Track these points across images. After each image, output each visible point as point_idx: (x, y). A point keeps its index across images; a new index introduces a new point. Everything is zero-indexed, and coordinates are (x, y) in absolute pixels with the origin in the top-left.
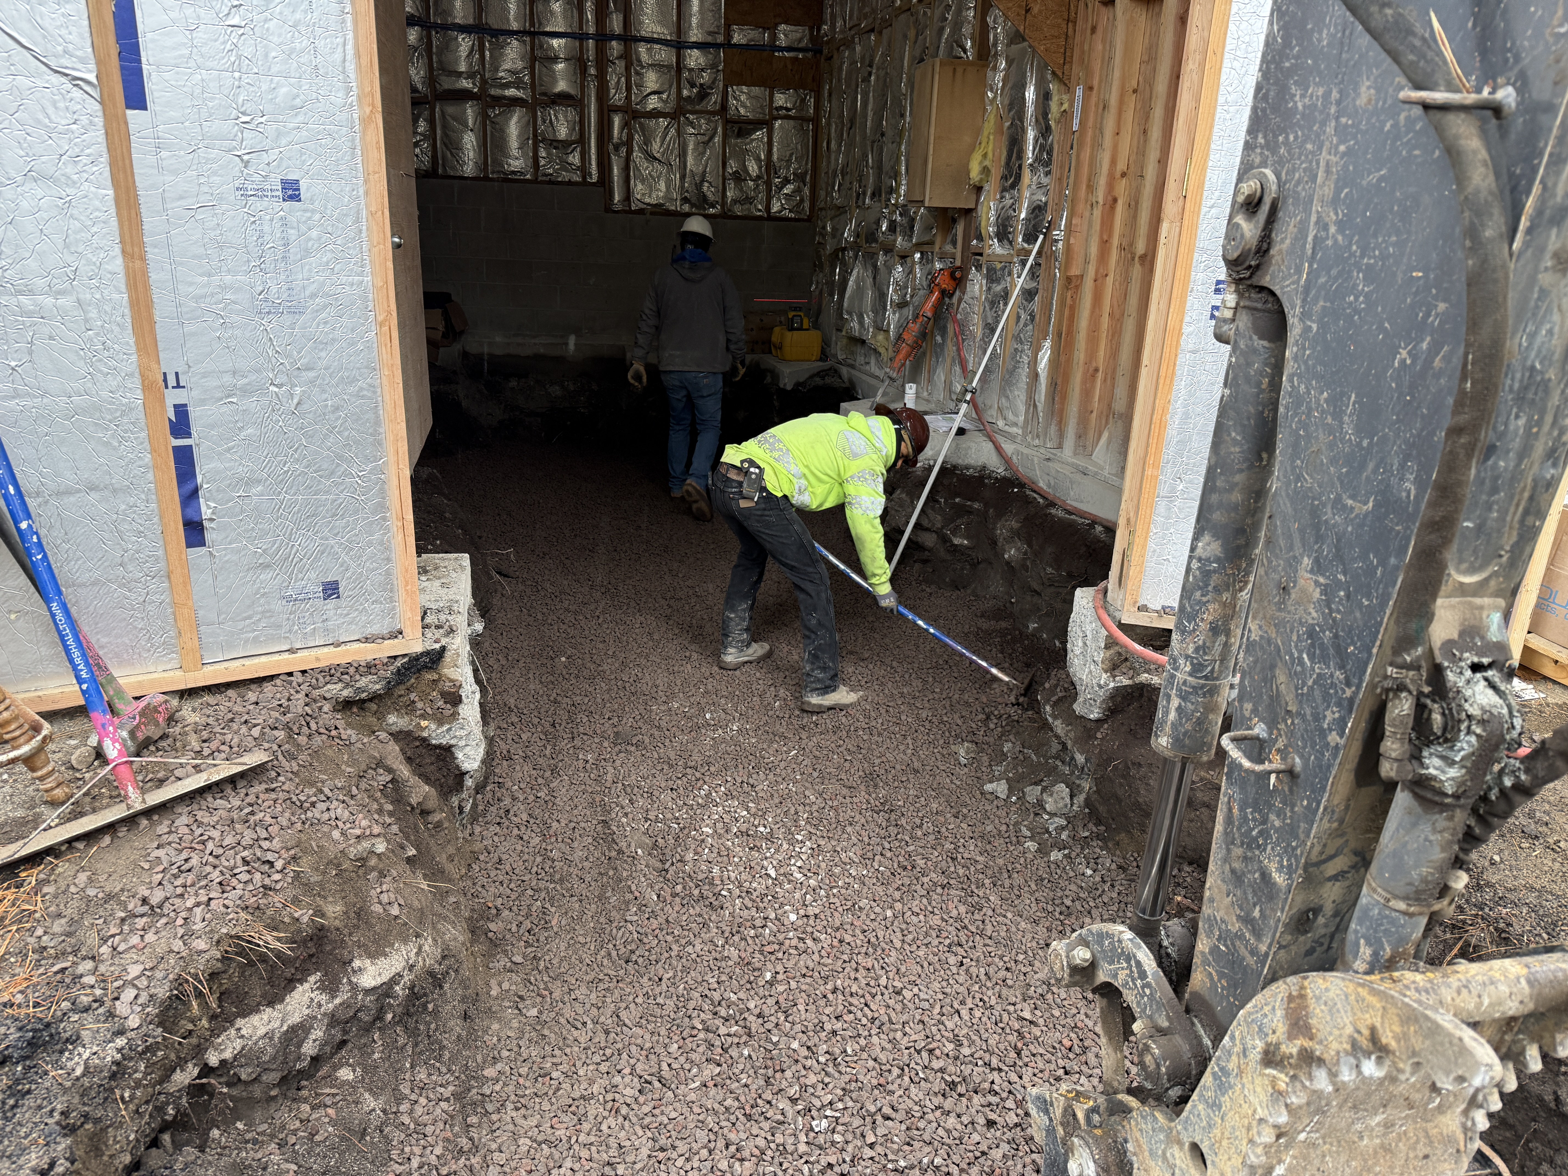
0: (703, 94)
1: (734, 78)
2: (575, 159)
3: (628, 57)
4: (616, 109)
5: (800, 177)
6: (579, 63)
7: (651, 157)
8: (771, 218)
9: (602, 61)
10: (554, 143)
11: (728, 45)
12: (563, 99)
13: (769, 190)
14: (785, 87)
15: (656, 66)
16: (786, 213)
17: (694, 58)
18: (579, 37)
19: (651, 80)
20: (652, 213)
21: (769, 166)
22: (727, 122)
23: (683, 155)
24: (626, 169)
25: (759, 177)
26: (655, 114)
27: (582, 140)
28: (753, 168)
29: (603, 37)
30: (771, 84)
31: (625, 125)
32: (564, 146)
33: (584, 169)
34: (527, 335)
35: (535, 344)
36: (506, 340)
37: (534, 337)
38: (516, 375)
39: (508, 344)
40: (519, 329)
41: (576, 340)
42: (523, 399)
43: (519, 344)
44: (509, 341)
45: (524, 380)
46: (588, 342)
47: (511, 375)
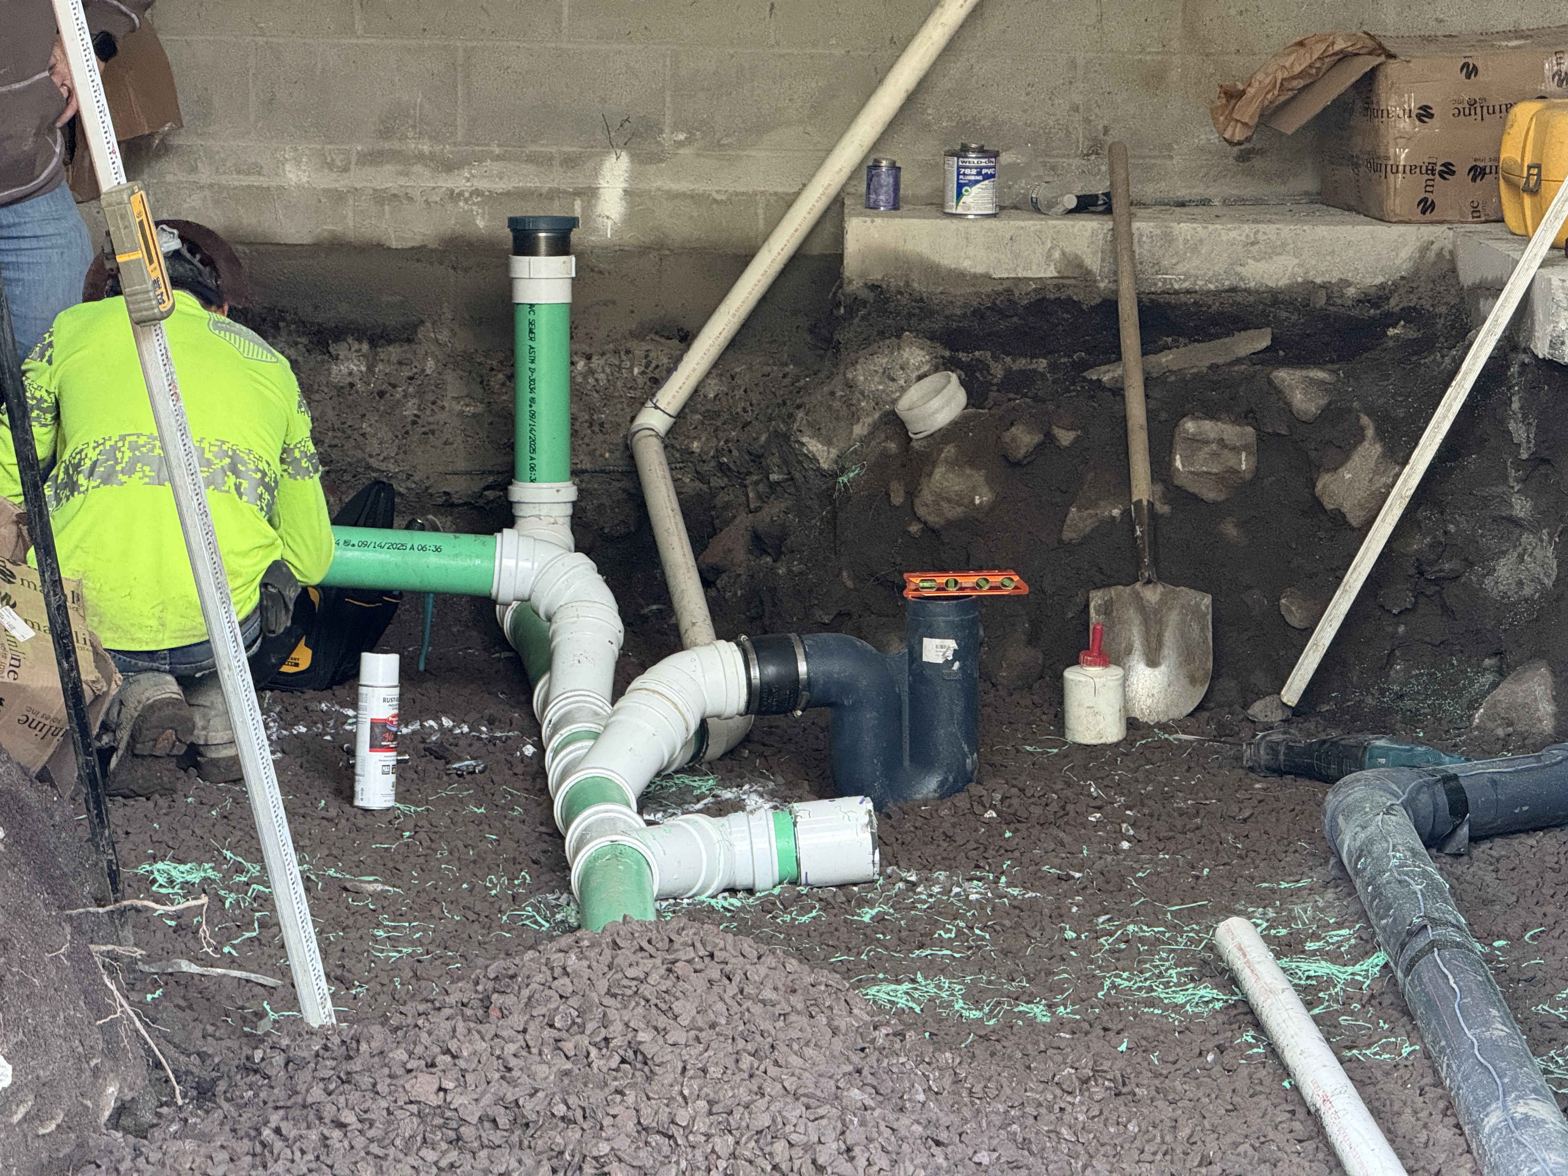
34: (420, 157)
35: (454, 196)
36: (327, 181)
37: (449, 166)
38: (361, 333)
39: (338, 197)
40: (386, 133)
41: (634, 176)
42: (385, 433)
43: (381, 198)
44: (342, 183)
45: (394, 352)
46: (684, 186)
47: (339, 333)
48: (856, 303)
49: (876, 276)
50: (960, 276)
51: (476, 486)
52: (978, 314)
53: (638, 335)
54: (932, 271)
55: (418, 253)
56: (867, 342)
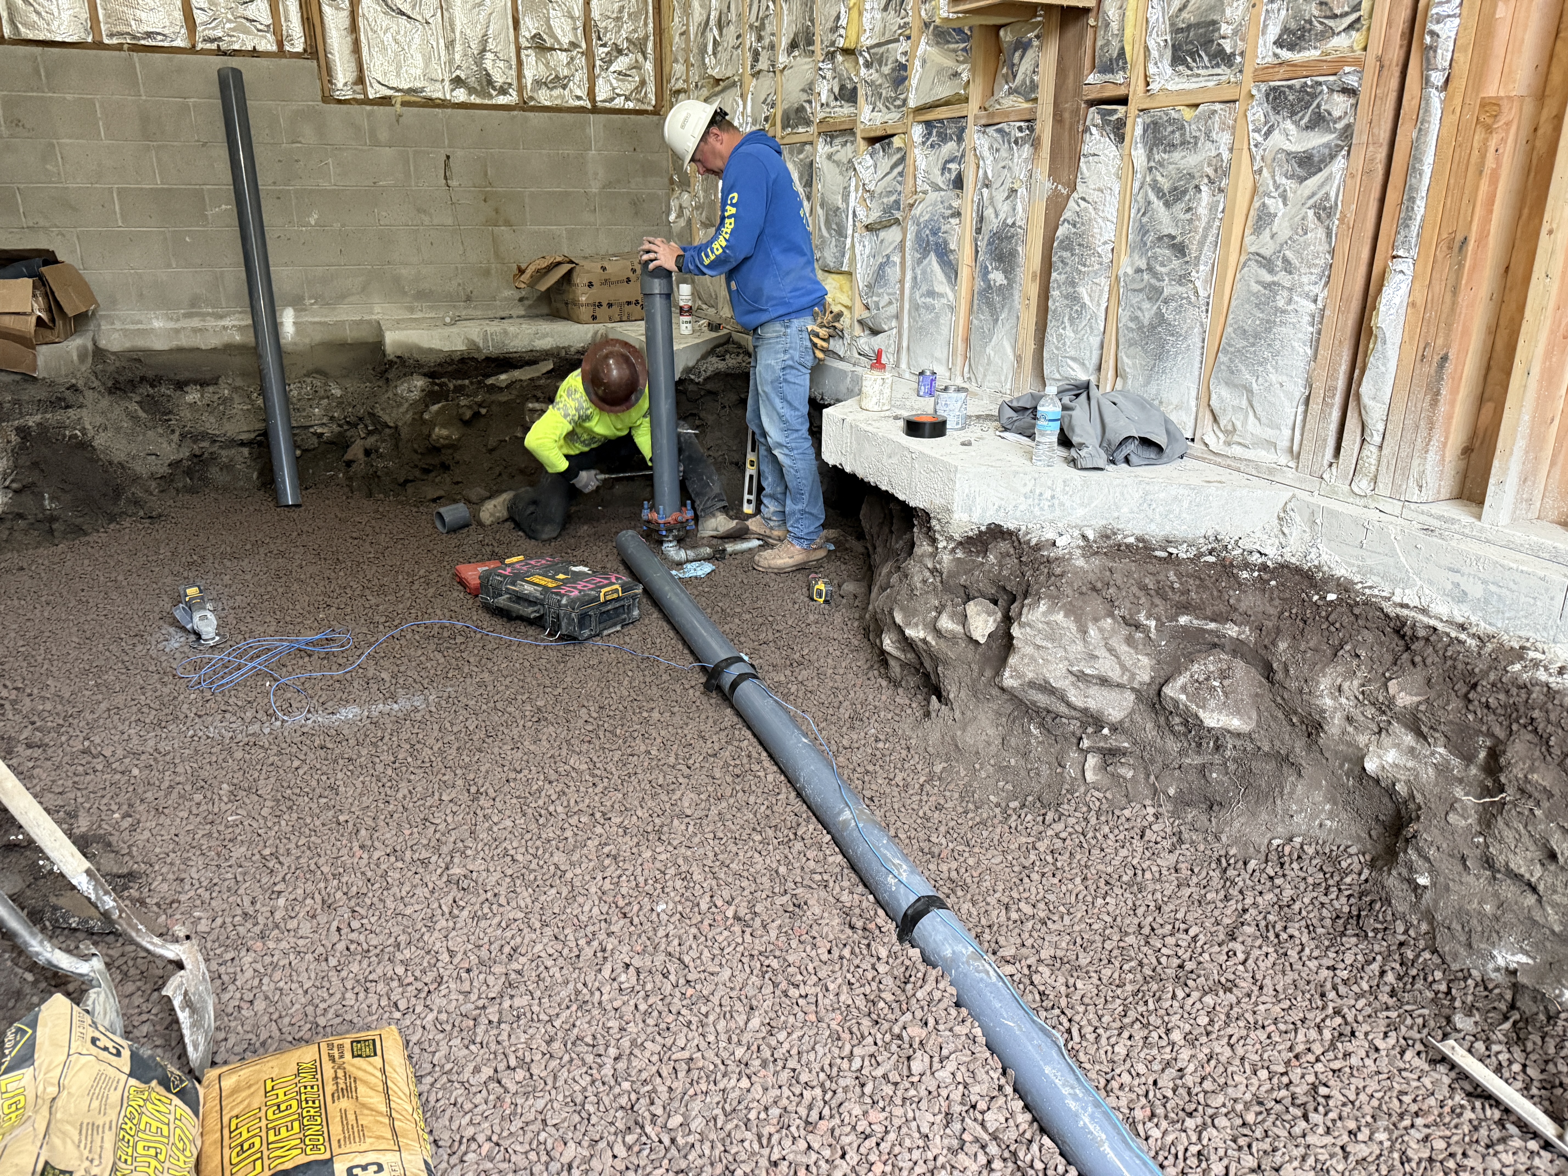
2: (260, 11)
5: (637, 46)
7: (391, 8)
13: (592, 67)
16: (619, 103)
20: (404, 104)
21: (588, 28)
23: (447, 7)
24: (352, 29)
25: (574, 45)
28: (563, 30)
33: (277, 29)
34: (208, 314)
35: (225, 328)
36: (171, 325)
37: (222, 317)
38: (195, 382)
39: (177, 331)
40: (193, 305)
41: (296, 317)
42: (213, 420)
43: (195, 330)
44: (178, 325)
45: (211, 389)
46: (317, 319)
47: (187, 383)
48: (391, 363)
49: (399, 353)
50: (431, 350)
51: (252, 436)
52: (440, 365)
53: (308, 375)
54: (420, 349)
55: (214, 350)
56: (399, 378)
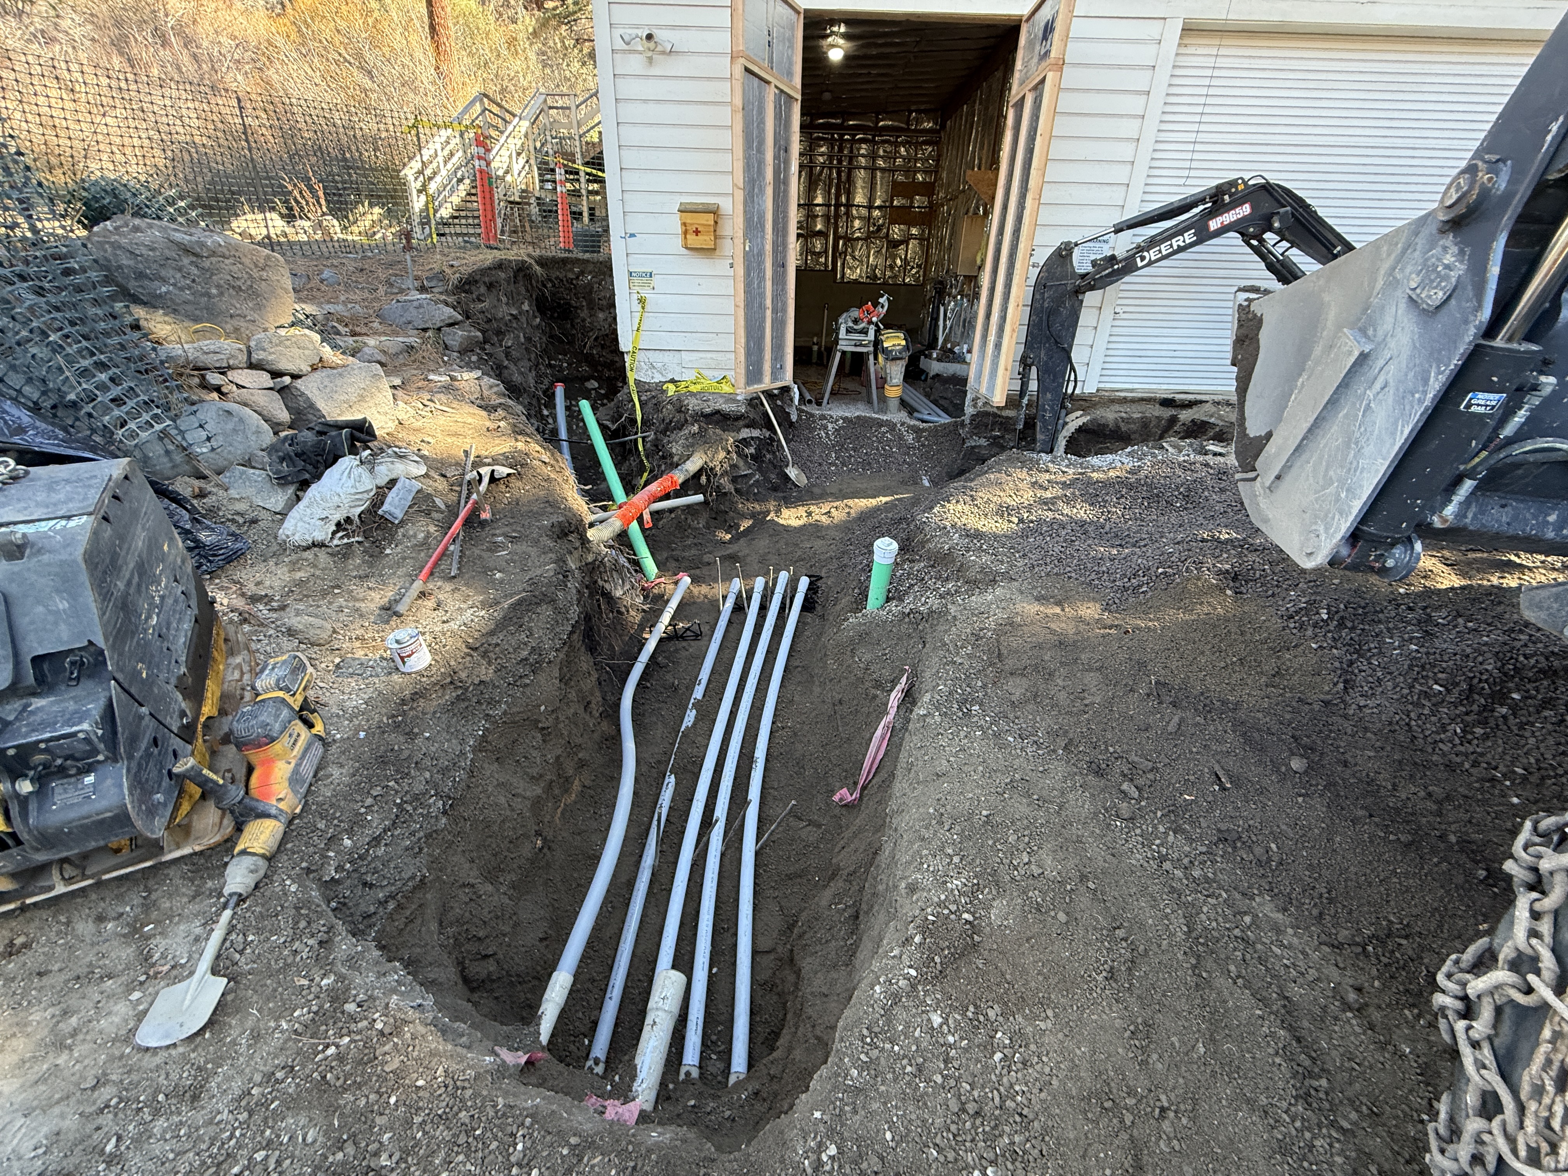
0: (879, 229)
1: (893, 222)
2: (822, 260)
3: (848, 214)
4: (841, 238)
5: (919, 266)
6: (827, 217)
7: (854, 258)
8: (905, 284)
9: (837, 216)
10: (814, 253)
11: (891, 206)
12: (820, 233)
13: (905, 272)
14: (914, 226)
15: (860, 218)
17: (876, 213)
18: (828, 206)
19: (857, 223)
20: (853, 283)
21: (906, 261)
22: (889, 242)
23: (868, 257)
24: (843, 265)
25: (901, 266)
26: (858, 239)
27: (826, 251)
28: (898, 262)
29: (838, 205)
30: (910, 224)
31: (845, 244)
32: (819, 254)
33: (826, 264)
